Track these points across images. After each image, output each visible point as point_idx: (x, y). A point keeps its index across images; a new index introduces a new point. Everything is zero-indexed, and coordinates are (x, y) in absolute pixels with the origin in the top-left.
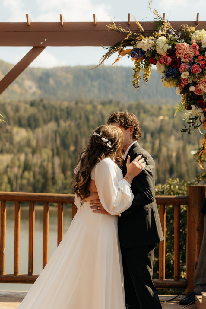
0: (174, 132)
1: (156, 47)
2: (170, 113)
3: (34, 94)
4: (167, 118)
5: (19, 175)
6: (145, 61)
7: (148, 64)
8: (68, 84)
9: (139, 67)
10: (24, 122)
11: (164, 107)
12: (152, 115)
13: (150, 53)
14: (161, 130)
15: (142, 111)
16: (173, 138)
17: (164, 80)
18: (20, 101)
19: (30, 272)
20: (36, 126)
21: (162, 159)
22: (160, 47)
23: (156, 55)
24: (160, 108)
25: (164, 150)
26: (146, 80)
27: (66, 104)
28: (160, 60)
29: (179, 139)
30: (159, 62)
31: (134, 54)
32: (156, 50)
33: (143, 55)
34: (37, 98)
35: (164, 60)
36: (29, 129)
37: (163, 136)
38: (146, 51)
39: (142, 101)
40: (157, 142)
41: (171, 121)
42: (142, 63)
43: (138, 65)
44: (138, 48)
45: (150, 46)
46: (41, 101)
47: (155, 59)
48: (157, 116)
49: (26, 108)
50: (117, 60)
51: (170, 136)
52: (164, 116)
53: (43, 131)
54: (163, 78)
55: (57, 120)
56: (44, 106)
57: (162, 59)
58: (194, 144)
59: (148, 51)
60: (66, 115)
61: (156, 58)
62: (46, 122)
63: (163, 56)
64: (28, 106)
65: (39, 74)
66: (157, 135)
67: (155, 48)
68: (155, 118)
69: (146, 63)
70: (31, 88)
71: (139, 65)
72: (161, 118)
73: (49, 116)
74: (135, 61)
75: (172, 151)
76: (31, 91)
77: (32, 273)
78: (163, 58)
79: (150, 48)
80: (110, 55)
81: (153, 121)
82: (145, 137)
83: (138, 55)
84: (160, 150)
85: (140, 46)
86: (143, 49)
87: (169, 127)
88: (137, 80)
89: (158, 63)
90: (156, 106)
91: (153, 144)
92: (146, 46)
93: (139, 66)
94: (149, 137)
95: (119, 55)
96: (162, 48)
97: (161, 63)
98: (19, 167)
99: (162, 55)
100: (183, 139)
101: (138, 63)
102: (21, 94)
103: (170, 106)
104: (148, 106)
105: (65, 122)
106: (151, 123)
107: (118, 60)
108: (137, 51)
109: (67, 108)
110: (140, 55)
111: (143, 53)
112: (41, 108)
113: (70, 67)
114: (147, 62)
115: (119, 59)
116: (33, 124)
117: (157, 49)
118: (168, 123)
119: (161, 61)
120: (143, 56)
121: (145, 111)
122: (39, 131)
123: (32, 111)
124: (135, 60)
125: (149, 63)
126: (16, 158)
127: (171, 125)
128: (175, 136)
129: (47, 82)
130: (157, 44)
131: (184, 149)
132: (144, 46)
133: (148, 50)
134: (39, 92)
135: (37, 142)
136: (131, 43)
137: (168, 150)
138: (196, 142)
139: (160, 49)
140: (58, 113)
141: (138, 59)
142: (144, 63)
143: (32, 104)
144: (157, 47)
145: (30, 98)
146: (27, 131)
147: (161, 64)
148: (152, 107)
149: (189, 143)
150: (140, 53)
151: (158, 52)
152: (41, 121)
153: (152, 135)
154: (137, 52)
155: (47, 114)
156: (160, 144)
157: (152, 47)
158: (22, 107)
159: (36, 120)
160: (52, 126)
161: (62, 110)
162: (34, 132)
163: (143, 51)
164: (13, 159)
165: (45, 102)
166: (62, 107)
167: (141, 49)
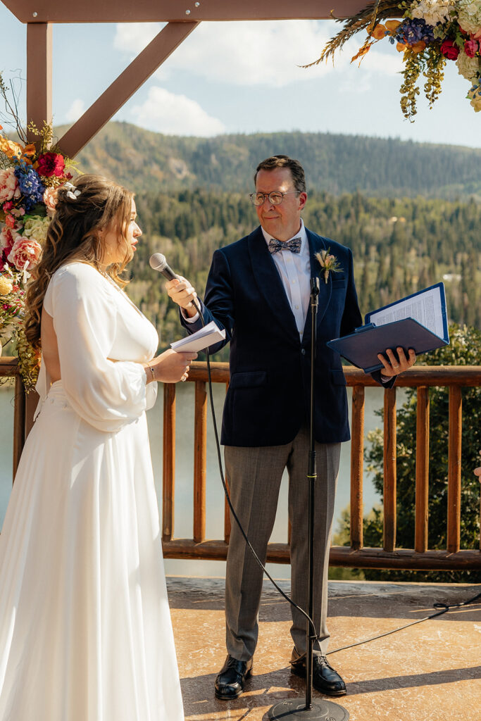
0: (416, 242)
1: (458, 16)
2: (409, 212)
3: (185, 180)
4: (403, 220)
5: (161, 316)
6: (429, 51)
7: (436, 59)
8: (240, 165)
9: (416, 65)
10: (169, 227)
11: (398, 202)
12: (379, 215)
13: (443, 31)
14: (393, 240)
15: (362, 209)
16: (413, 253)
17: (477, 94)
18: (161, 193)
19: (167, 533)
20: (188, 235)
21: (394, 288)
22: (470, 14)
23: (458, 35)
24: (393, 204)
25: (399, 273)
26: (433, 96)
27: (237, 197)
28: (467, 46)
29: (423, 255)
30: (465, 51)
31: (406, 34)
32: (458, 21)
33: (428, 36)
34: (190, 188)
35: (477, 45)
36: (177, 239)
37: (396, 250)
38: (434, 25)
39: (362, 192)
40: (387, 260)
41: (411, 224)
42: (422, 56)
43: (413, 61)
44: (415, 19)
45: (446, 11)
46: (197, 192)
47: (455, 43)
48: (387, 218)
49: (172, 204)
50: (364, 49)
51: (409, 250)
52: (398, 217)
53: (199, 242)
54: (475, 92)
55: (223, 224)
56: (201, 202)
57: (472, 45)
58: (448, 264)
59: (440, 25)
60: (237, 216)
61: (458, 43)
62: (204, 228)
63: (475, 37)
64: (175, 201)
65: (194, 147)
66: (387, 249)
67: (455, 17)
68: (383, 220)
69: (432, 55)
70: (180, 171)
71: (415, 60)
72: (394, 219)
73: (210, 217)
74: (405, 53)
75: (412, 276)
76: (180, 177)
77: (170, 536)
78: (475, 42)
79: (445, 18)
80: (349, 36)
81: (380, 225)
82: (367, 253)
83: (416, 35)
84: (392, 273)
85: (420, 12)
86: (427, 21)
87: (406, 236)
88: (411, 96)
89: (462, 54)
90: (386, 201)
91: (381, 263)
92: (435, 12)
93: (417, 63)
94: (373, 252)
95: (369, 38)
96: (475, 16)
97: (469, 53)
98: (161, 303)
99: (473, 33)
100: (429, 255)
101: (414, 56)
102: (164, 181)
103: (408, 200)
104: (372, 201)
105: (236, 228)
106: (377, 228)
107: (366, 51)
108: (414, 26)
109: (239, 204)
110: (419, 35)
111: (427, 30)
112: (196, 203)
113: (243, 135)
114: (434, 53)
115: (368, 48)
116: (184, 230)
117: (462, 20)
118: (406, 229)
119: (471, 47)
120: (426, 38)
121: (368, 209)
122: (193, 242)
123: (183, 208)
124: (406, 49)
125: (439, 57)
126: (156, 286)
127: (410, 231)
128: (417, 249)
129: (207, 161)
130: (462, 7)
131: (432, 271)
132: (431, 13)
133: (439, 23)
134: (193, 177)
135: (191, 260)
136: (400, 6)
137: (405, 274)
138: (451, 260)
139: (470, 19)
140: (225, 213)
141: (413, 46)
142: (428, 57)
143: (182, 198)
144: (460, 14)
145: (178, 188)
146: (174, 242)
147: (469, 58)
148: (379, 202)
149: (440, 261)
150: (420, 30)
151: (463, 28)
152: (197, 227)
153: (379, 249)
154: (413, 29)
155: (207, 214)
156: (392, 264)
157: (449, 14)
158: (166, 202)
159: (188, 225)
160: (215, 233)
161: (231, 207)
162: (184, 245)
163: (428, 25)
164: (151, 288)
165: (203, 193)
166: (231, 202)
167: (422, 21)
